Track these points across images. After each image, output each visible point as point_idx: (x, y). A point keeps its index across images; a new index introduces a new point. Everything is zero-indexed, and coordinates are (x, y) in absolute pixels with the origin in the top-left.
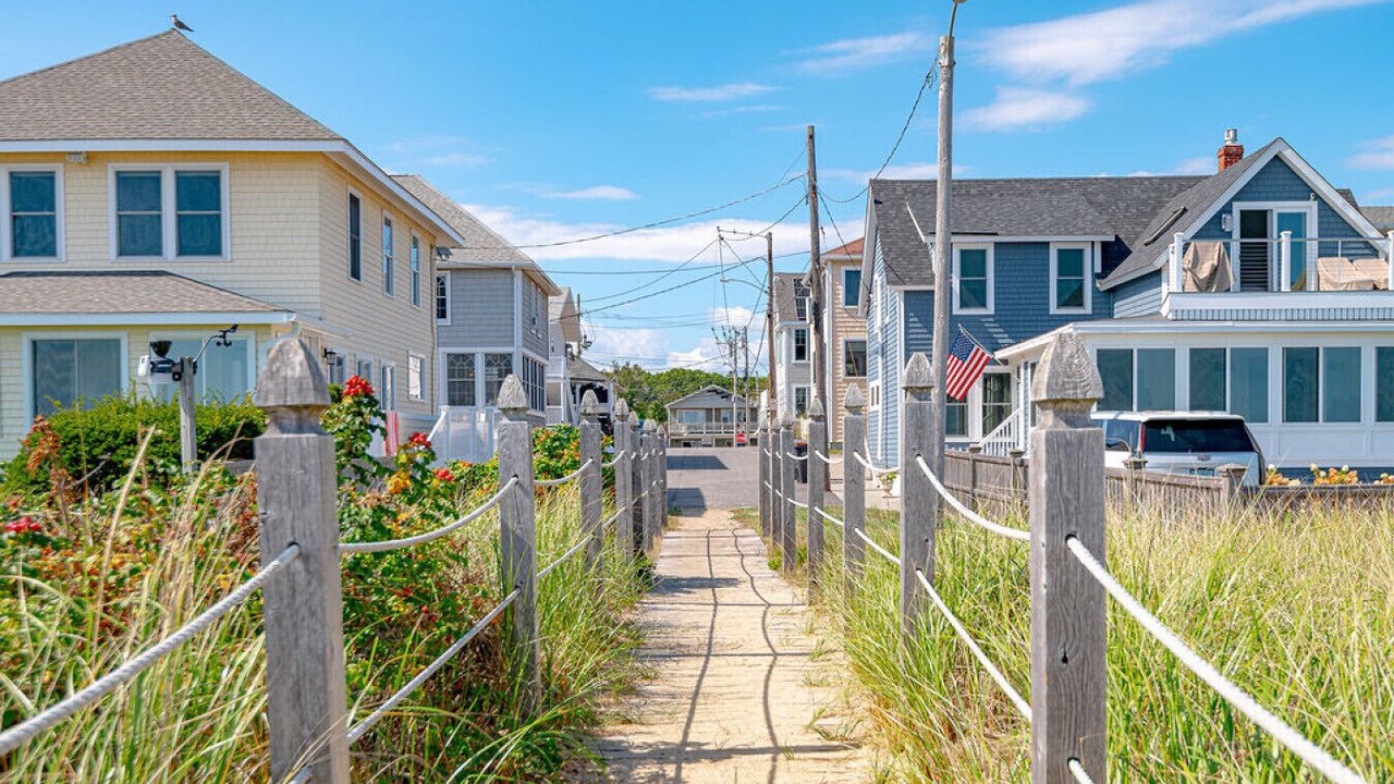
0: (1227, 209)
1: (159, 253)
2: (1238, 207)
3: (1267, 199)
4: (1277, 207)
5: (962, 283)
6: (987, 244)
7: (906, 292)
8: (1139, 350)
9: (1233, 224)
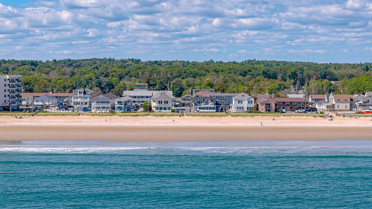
4: (208, 101)
6: (198, 101)
7: (194, 103)
8: (201, 107)
9: (206, 102)
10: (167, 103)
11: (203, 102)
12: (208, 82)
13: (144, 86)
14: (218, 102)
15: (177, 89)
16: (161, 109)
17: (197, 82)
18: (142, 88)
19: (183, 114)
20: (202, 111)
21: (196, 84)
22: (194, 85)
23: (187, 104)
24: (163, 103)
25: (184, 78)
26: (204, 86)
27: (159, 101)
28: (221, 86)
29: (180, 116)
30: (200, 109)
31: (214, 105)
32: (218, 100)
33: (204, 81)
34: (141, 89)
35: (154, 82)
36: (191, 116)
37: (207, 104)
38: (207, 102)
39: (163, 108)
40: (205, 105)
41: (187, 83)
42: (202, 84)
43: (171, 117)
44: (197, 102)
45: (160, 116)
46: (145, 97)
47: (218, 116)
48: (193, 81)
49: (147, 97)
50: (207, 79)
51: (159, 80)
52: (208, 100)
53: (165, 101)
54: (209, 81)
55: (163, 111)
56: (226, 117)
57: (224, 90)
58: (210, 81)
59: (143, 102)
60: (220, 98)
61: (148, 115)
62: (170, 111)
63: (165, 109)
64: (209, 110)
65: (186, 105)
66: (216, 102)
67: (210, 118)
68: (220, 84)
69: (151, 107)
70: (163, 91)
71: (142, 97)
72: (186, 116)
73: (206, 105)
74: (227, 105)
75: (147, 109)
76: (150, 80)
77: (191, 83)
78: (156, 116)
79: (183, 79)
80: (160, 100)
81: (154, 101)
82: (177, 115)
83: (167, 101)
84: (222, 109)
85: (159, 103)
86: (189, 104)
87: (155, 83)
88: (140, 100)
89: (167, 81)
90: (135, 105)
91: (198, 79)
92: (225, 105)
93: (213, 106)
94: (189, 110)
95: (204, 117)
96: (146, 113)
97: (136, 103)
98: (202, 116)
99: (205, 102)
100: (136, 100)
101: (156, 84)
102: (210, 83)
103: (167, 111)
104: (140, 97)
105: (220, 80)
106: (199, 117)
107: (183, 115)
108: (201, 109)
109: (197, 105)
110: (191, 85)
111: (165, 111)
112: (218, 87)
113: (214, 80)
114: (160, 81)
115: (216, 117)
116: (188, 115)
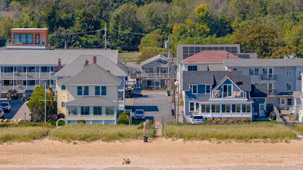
0: (222, 85)
1: (99, 95)
2: (223, 85)
3: (227, 84)
4: (228, 85)
5: (193, 90)
6: (197, 85)
7: (185, 91)
8: (206, 105)
9: (222, 87)
10: (104, 93)
11: (214, 86)
12: (201, 14)
13: (38, 34)
14: (257, 87)
15: (126, 32)
16: (85, 111)
17: (175, 13)
18: (30, 40)
19: (155, 132)
20: (209, 115)
21: (172, 18)
22: (167, 19)
23: (157, 84)
24: (92, 91)
25: (143, 4)
26: (193, 23)
27: (80, 88)
28: (257, 35)
29: (146, 140)
30: (203, 111)
31: (248, 97)
32: (255, 80)
33: (190, 11)
34: (27, 43)
35: (67, 13)
36: (181, 137)
37: (225, 96)
38: (225, 87)
39: (91, 110)
40: (220, 97)
41: (151, 16)
42: (186, 18)
43: (118, 142)
44: (195, 87)
45: (83, 139)
46: (38, 67)
47: (265, 137)
48: (165, 11)
49: (45, 69)
50: (199, 5)
51: (80, 9)
52: (228, 81)
53: (97, 88)
54: (203, 11)
55: (91, 117)
56: (294, 142)
57: (266, 44)
58: (206, 9)
59: (32, 83)
60: (261, 72)
61: (44, 135)
62: (114, 118)
63: (98, 111)
64: (231, 115)
65: (155, 86)
66: (253, 87)
67: (243, 145)
68: (255, 29)
69: (55, 104)
70: (91, 53)
71: (31, 69)
72: (164, 139)
73: (222, 99)
74: (281, 94)
75: (40, 113)
76: (58, 9)
77: (161, 15)
78: (69, 142)
79: (141, 8)
80: (83, 85)
81: (63, 88)
82: (136, 137)
83: (104, 88)
84: (270, 108)
85: (79, 93)
86: (163, 82)
87: (70, 16)
88: (25, 76)
89: (102, 10)
90: (10, 91)
91: (176, 6)
92: (275, 93)
93: (244, 100)
94: (171, 112)
95: (223, 143)
96: (38, 129)
97: (13, 88)
98: (215, 140)
99: (220, 88)
100: (12, 76)
101: (73, 18)
102: (206, 15)
103: (103, 117)
104: (25, 68)
105: (231, 8)
106: (206, 142)
107: (154, 136)
108: (208, 112)
109: (195, 97)
110: (160, 19)
111: (97, 118)
112: (251, 36)
113: (217, 7)
114: (82, 11)
115: (261, 144)
116: (170, 135)
